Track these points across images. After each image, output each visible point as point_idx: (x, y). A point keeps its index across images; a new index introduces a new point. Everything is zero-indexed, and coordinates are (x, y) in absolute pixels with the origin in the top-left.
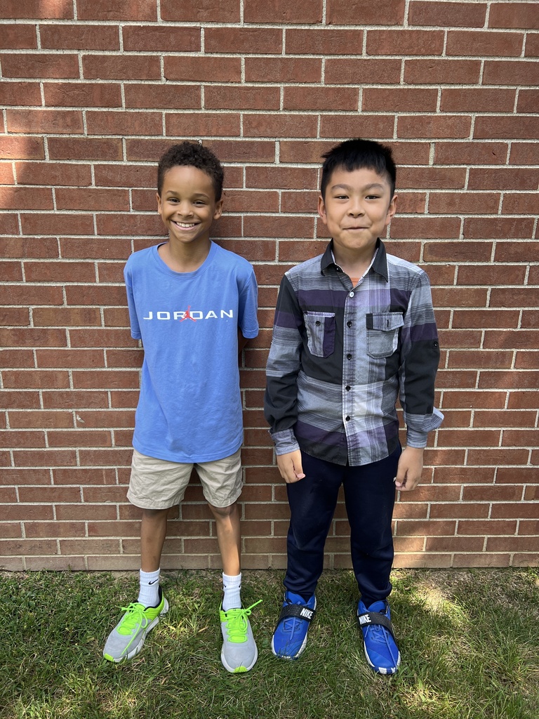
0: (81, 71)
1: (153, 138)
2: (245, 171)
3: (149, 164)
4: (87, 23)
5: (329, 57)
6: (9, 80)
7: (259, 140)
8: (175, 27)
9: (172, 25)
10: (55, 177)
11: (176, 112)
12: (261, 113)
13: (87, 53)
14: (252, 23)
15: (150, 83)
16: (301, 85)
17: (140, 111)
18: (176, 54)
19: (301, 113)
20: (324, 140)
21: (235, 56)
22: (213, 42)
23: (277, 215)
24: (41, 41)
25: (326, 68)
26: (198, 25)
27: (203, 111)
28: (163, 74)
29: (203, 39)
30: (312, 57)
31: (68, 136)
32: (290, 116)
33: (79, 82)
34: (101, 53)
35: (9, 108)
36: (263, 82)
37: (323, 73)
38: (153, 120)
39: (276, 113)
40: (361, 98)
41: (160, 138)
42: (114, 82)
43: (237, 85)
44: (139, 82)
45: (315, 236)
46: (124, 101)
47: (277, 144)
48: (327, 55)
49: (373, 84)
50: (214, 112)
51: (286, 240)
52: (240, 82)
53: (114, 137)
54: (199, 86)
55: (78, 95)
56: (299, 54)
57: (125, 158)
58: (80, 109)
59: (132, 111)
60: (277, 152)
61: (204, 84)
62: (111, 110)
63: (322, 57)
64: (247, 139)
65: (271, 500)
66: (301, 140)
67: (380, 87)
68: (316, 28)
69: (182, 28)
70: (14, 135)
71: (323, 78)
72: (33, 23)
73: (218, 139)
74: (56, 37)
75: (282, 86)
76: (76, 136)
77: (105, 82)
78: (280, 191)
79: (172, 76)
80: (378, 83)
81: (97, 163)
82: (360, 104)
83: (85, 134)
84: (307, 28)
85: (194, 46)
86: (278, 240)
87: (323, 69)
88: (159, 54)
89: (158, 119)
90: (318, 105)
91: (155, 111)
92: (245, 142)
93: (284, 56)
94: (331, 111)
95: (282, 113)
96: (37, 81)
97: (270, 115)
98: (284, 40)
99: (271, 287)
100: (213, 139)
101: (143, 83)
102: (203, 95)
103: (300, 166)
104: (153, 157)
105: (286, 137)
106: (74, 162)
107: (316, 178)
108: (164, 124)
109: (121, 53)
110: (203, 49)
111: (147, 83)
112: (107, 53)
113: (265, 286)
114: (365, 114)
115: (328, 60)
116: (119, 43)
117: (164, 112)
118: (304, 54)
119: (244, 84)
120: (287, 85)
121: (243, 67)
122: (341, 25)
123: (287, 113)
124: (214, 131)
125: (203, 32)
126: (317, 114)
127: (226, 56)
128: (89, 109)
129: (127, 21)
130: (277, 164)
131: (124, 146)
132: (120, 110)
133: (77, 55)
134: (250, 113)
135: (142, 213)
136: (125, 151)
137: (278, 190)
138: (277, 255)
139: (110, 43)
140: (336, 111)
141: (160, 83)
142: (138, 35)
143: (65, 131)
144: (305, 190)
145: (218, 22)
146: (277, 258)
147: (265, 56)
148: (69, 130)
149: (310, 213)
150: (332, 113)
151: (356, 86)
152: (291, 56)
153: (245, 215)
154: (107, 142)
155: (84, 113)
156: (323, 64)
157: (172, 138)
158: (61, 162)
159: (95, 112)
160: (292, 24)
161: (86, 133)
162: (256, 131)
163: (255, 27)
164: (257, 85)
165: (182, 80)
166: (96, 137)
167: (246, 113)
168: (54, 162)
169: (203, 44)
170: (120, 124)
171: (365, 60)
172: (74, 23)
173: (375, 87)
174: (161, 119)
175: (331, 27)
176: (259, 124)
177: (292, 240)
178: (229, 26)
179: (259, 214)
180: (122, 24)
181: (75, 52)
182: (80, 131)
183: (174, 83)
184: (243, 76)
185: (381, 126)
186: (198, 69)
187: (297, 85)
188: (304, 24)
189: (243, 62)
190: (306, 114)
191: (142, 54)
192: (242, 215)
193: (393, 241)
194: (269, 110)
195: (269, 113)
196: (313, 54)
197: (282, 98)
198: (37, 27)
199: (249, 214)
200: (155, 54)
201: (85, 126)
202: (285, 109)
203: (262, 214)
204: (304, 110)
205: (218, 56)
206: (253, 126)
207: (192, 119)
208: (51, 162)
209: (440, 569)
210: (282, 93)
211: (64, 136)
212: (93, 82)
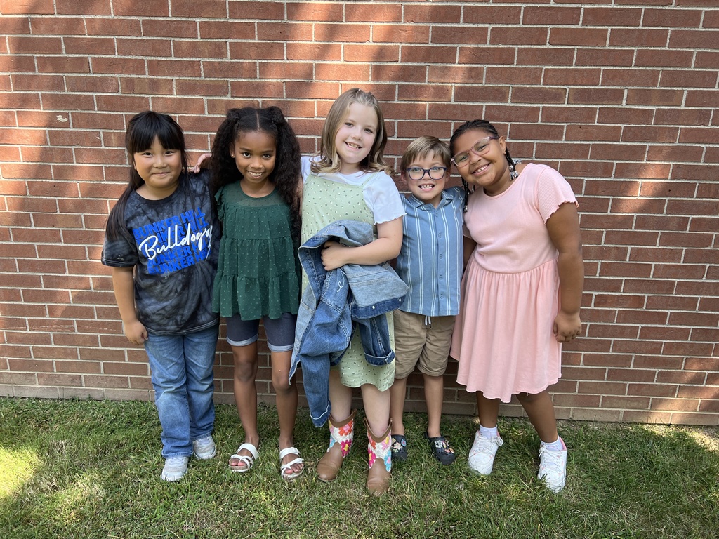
0: (489, 39)
1: (533, 86)
2: (598, 111)
3: (527, 105)
4: (499, 5)
5: (674, 29)
6: (435, 45)
7: (612, 88)
8: (563, 8)
9: (561, 6)
10: (455, 115)
11: (553, 67)
12: (617, 68)
13: (495, 26)
14: (620, 4)
15: (538, 47)
16: (650, 49)
17: (527, 67)
18: (560, 27)
19: (648, 69)
20: (662, 88)
21: (604, 28)
22: (589, 18)
23: (618, 143)
24: (464, 17)
25: (671, 36)
26: (580, 6)
27: (574, 67)
28: (548, 41)
29: (582, 16)
30: (661, 28)
31: (470, 85)
32: (639, 70)
33: (486, 46)
34: (505, 26)
35: (431, 65)
36: (622, 46)
37: (668, 40)
38: (535, 73)
39: (628, 68)
40: (694, 58)
41: (538, 86)
42: (511, 46)
43: (602, 48)
44: (530, 46)
45: (645, 159)
46: (516, 60)
47: (626, 91)
48: (672, 27)
49: (705, 48)
50: (582, 68)
51: (622, 162)
52: (605, 46)
53: (504, 85)
54: (574, 49)
55: (483, 56)
56: (652, 26)
57: (509, 101)
58: (482, 66)
59: (521, 67)
60: (625, 97)
61: (578, 47)
62: (505, 66)
63: (669, 28)
64: (603, 87)
65: (579, 365)
66: (645, 88)
67: (709, 51)
68: (667, 8)
69: (567, 8)
70: (433, 84)
71: (667, 44)
72: (459, 4)
73: (582, 87)
74: (475, 15)
75: (635, 49)
76: (476, 85)
77: (505, 46)
78: (622, 126)
79: (555, 42)
80: (708, 48)
81: (488, 104)
82: (693, 62)
83: (483, 84)
84: (660, 8)
85: (574, 21)
86: (615, 162)
87: (669, 37)
88: (548, 26)
89: (539, 73)
90: (661, 63)
91: (538, 67)
92: (602, 89)
93: (641, 27)
94: (670, 67)
95: (633, 68)
96: (455, 46)
97: (624, 70)
98: (642, 16)
99: (605, 197)
100: (578, 87)
101: (532, 47)
102: (575, 56)
103: (641, 107)
104: (531, 101)
105: (633, 86)
106: (471, 104)
107: (652, 116)
108: (543, 76)
109: (520, 25)
110: (581, 23)
111: (535, 47)
112: (510, 26)
113: (600, 197)
114: (696, 70)
115: (673, 31)
116: (520, 18)
117: (544, 67)
118: (656, 26)
119: (607, 48)
120: (640, 48)
121: (609, 35)
122: (686, 6)
123: (637, 68)
124: (579, 81)
125: (582, 11)
126: (659, 69)
127: (597, 28)
128: (489, 66)
129: (528, 3)
130: (624, 106)
131: (510, 92)
132: (512, 66)
133: (487, 27)
134: (609, 68)
135: (515, 141)
136: (510, 96)
137: (621, 125)
138: (613, 173)
139: (513, 19)
140: (674, 67)
141: (544, 47)
142: (535, 13)
143: (469, 81)
144: (642, 125)
145: (595, 4)
146: (613, 176)
147: (627, 28)
148: (472, 81)
149: (644, 142)
150: (671, 69)
151: (692, 50)
152: (646, 28)
153: (593, 143)
154: (499, 90)
155: (485, 68)
156: (669, 34)
157: (547, 87)
158: (462, 103)
159: (494, 68)
160: (650, 5)
161: (484, 82)
162: (611, 81)
163: (622, 7)
164: (617, 48)
165: (562, 45)
166: (491, 85)
167: (606, 68)
168: (457, 103)
169: (581, 19)
170: (510, 76)
171: (701, 31)
172: (489, 5)
173: (706, 50)
174: (541, 73)
175: (678, 8)
176: (615, 77)
177: (627, 162)
178: (603, 6)
179: (604, 143)
180: (524, 5)
181: (487, 25)
182: (480, 81)
183: (555, 47)
184: (608, 42)
185: (707, 79)
186: (575, 37)
187: (648, 48)
188: (659, 5)
189: (609, 32)
190: (651, 69)
191: (535, 26)
192: (591, 143)
193: (706, 164)
194: (624, 66)
195: (623, 68)
196: (663, 27)
197: (634, 58)
198: (462, 8)
199: (596, 143)
200: (544, 26)
201: (484, 77)
202: (636, 66)
203: (606, 143)
204: (651, 67)
205: (592, 27)
206: (610, 77)
207: (565, 73)
208: (455, 103)
209: (708, 427)
210: (635, 54)
211: (468, 85)
212: (496, 46)
